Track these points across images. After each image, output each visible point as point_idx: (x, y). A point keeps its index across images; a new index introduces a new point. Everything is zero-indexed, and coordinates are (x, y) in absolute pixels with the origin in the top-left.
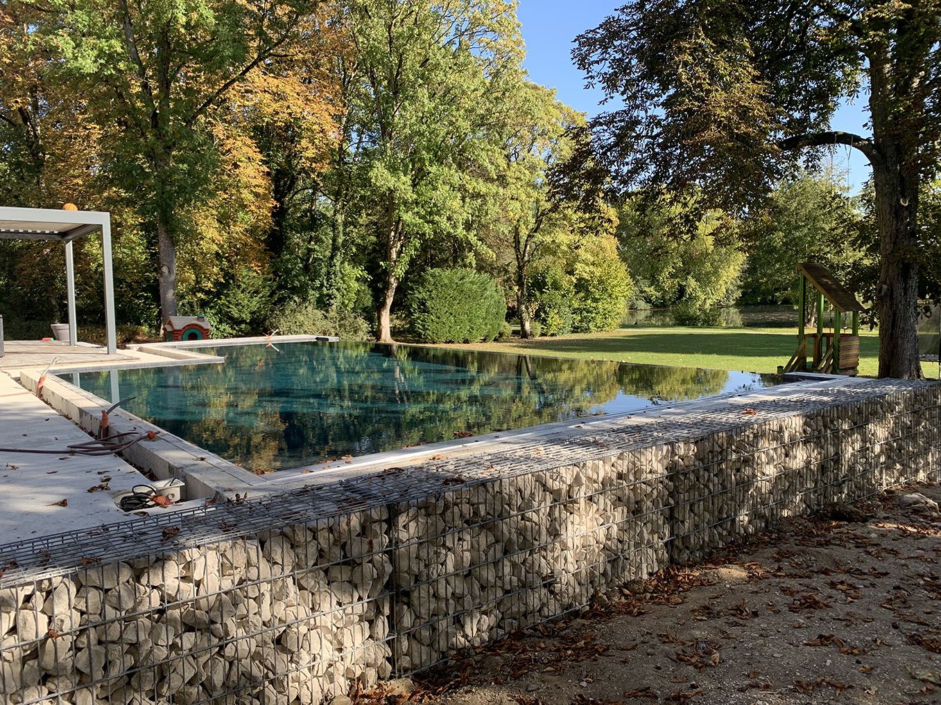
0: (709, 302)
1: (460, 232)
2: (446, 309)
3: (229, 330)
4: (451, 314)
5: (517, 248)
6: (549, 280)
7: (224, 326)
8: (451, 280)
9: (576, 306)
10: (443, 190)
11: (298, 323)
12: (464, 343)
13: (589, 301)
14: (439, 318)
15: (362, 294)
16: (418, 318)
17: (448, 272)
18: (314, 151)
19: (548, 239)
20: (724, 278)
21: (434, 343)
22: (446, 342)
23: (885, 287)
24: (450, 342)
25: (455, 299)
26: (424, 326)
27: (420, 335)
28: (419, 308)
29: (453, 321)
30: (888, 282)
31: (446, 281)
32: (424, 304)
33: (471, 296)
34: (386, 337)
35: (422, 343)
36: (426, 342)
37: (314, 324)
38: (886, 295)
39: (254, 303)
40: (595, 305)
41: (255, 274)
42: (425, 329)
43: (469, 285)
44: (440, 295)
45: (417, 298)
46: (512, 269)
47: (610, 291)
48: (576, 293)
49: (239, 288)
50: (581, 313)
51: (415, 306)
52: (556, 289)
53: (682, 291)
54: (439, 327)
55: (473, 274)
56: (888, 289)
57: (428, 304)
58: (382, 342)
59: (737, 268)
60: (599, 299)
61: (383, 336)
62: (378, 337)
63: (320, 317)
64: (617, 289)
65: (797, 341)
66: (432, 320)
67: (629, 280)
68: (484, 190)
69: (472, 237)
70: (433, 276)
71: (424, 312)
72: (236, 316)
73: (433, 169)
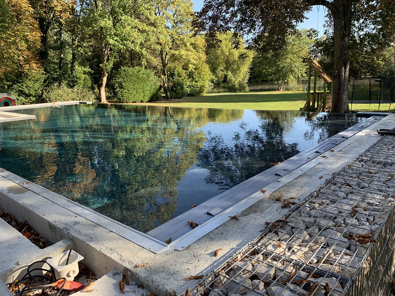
0: (236, 81)
1: (138, 49)
2: (132, 87)
3: (24, 99)
4: (134, 89)
5: (162, 58)
6: (176, 73)
7: (21, 98)
8: (133, 73)
9: (188, 84)
10: (128, 28)
11: (60, 95)
12: (141, 102)
13: (194, 82)
14: (129, 91)
15: (86, 80)
16: (119, 91)
17: (131, 69)
18: (61, 7)
19: (177, 53)
20: (242, 71)
21: (127, 103)
22: (133, 102)
23: (336, 71)
24: (135, 102)
25: (136, 82)
26: (122, 95)
27: (120, 99)
28: (119, 86)
29: (135, 92)
30: (337, 69)
31: (131, 73)
32: (121, 84)
33: (143, 80)
34: (104, 101)
35: (121, 103)
36: (123, 103)
37: (68, 96)
38: (337, 75)
39: (36, 86)
40: (196, 84)
41: (35, 71)
42: (122, 96)
43: (142, 75)
44: (129, 80)
45: (118, 81)
46: (159, 68)
47: (202, 77)
48: (188, 78)
49: (27, 79)
50: (190, 88)
51: (117, 85)
52: (179, 77)
53: (226, 77)
54: (129, 95)
55: (143, 70)
56: (338, 73)
57: (123, 84)
58: (102, 102)
59: (247, 67)
60: (198, 81)
61: (102, 100)
62: (100, 101)
63: (71, 92)
64: (205, 76)
65: (306, 96)
66: (126, 92)
67: (210, 72)
68: (147, 29)
69: (144, 52)
70: (124, 71)
71: (121, 88)
72: (27, 92)
73: (123, 18)
